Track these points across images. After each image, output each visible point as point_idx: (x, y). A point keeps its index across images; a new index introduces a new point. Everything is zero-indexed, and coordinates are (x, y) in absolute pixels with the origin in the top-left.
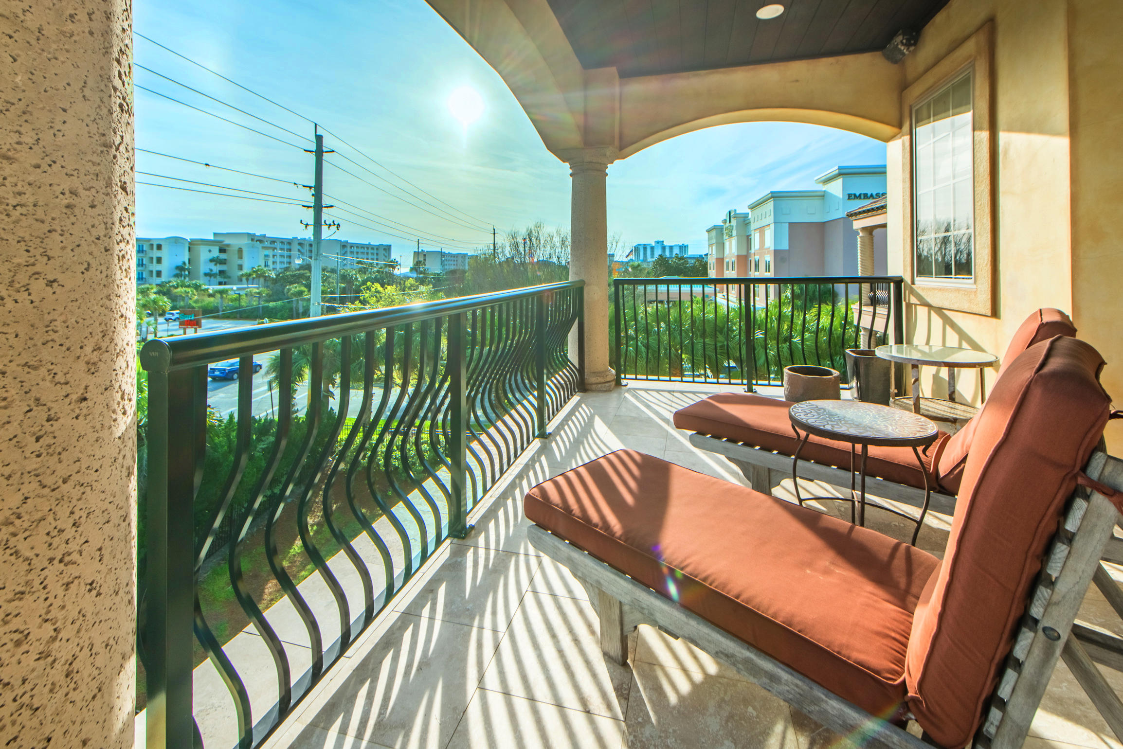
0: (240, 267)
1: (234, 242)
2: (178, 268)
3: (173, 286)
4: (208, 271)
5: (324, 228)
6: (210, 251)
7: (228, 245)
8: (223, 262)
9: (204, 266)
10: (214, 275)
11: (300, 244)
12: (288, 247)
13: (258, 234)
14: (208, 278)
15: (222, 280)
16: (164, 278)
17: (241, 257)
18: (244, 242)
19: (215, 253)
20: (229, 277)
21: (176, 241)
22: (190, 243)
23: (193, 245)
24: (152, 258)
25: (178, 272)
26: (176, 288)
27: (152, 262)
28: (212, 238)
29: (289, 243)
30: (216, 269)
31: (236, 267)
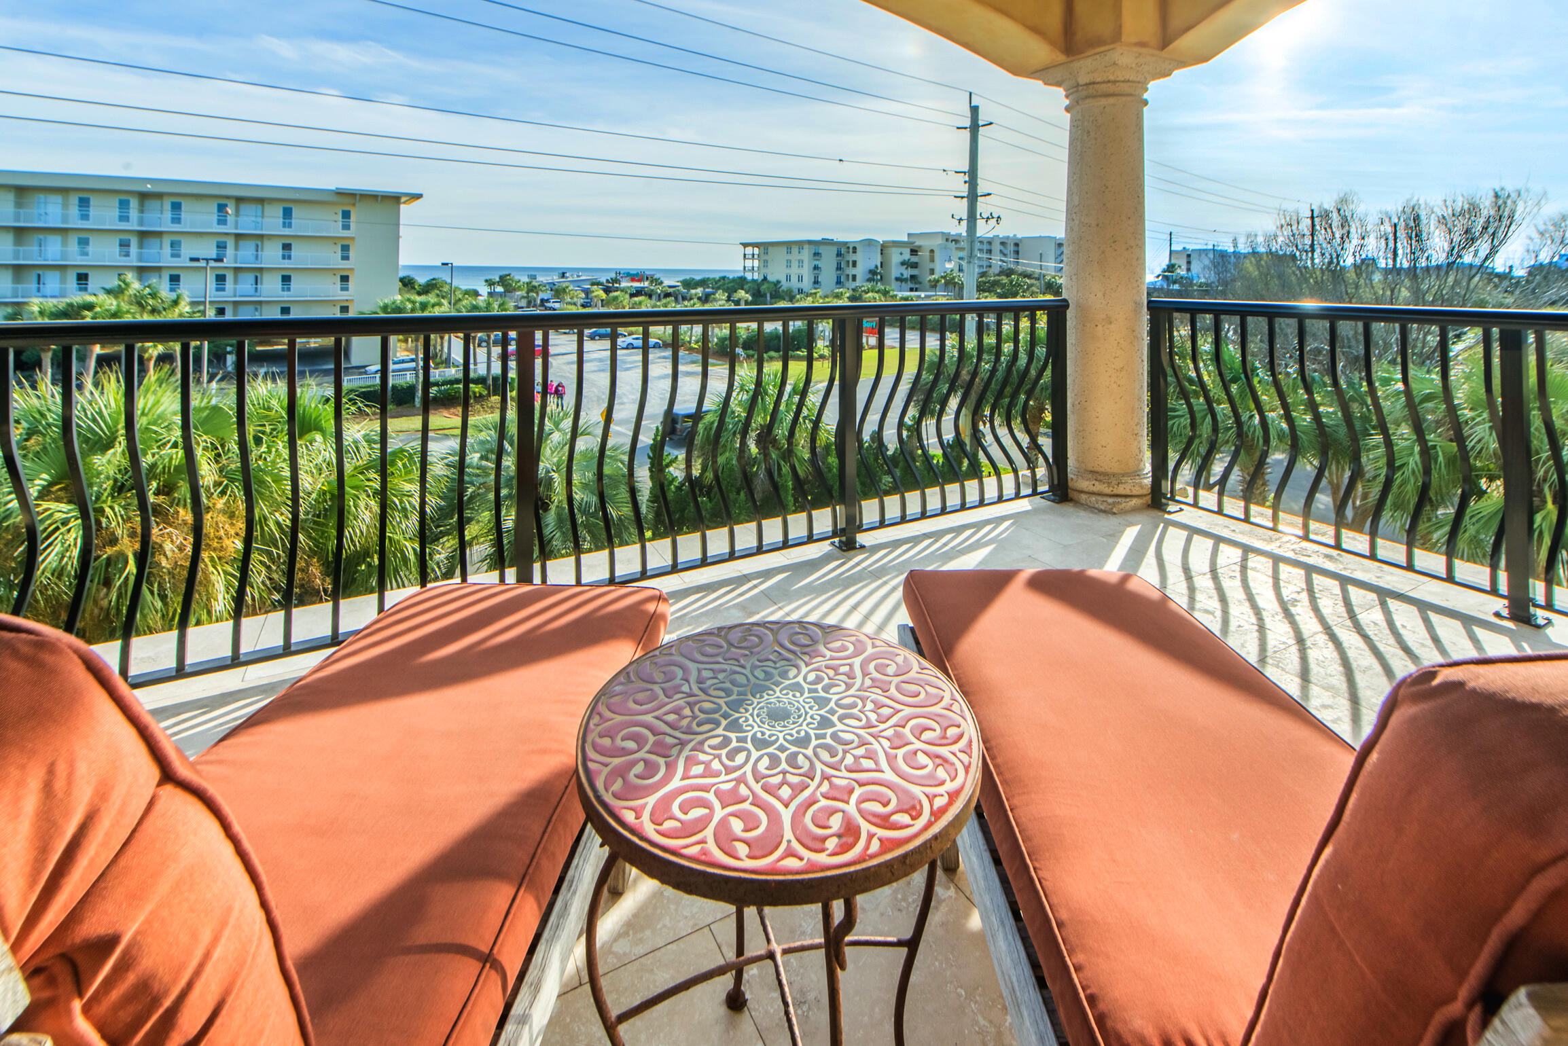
0: (932, 272)
1: (925, 243)
2: (871, 271)
3: (864, 291)
4: (899, 275)
5: (980, 223)
6: (901, 254)
7: (920, 247)
8: (914, 265)
9: (895, 271)
10: (905, 280)
11: (1003, 244)
12: (988, 247)
13: (953, 233)
14: (899, 283)
15: (913, 286)
16: (858, 283)
17: (932, 260)
18: (938, 242)
19: (907, 256)
20: (920, 283)
21: (869, 243)
22: (882, 245)
23: (884, 248)
24: (848, 262)
25: (870, 276)
26: (867, 293)
27: (848, 266)
28: (905, 239)
29: (990, 243)
30: (907, 273)
31: (928, 272)
